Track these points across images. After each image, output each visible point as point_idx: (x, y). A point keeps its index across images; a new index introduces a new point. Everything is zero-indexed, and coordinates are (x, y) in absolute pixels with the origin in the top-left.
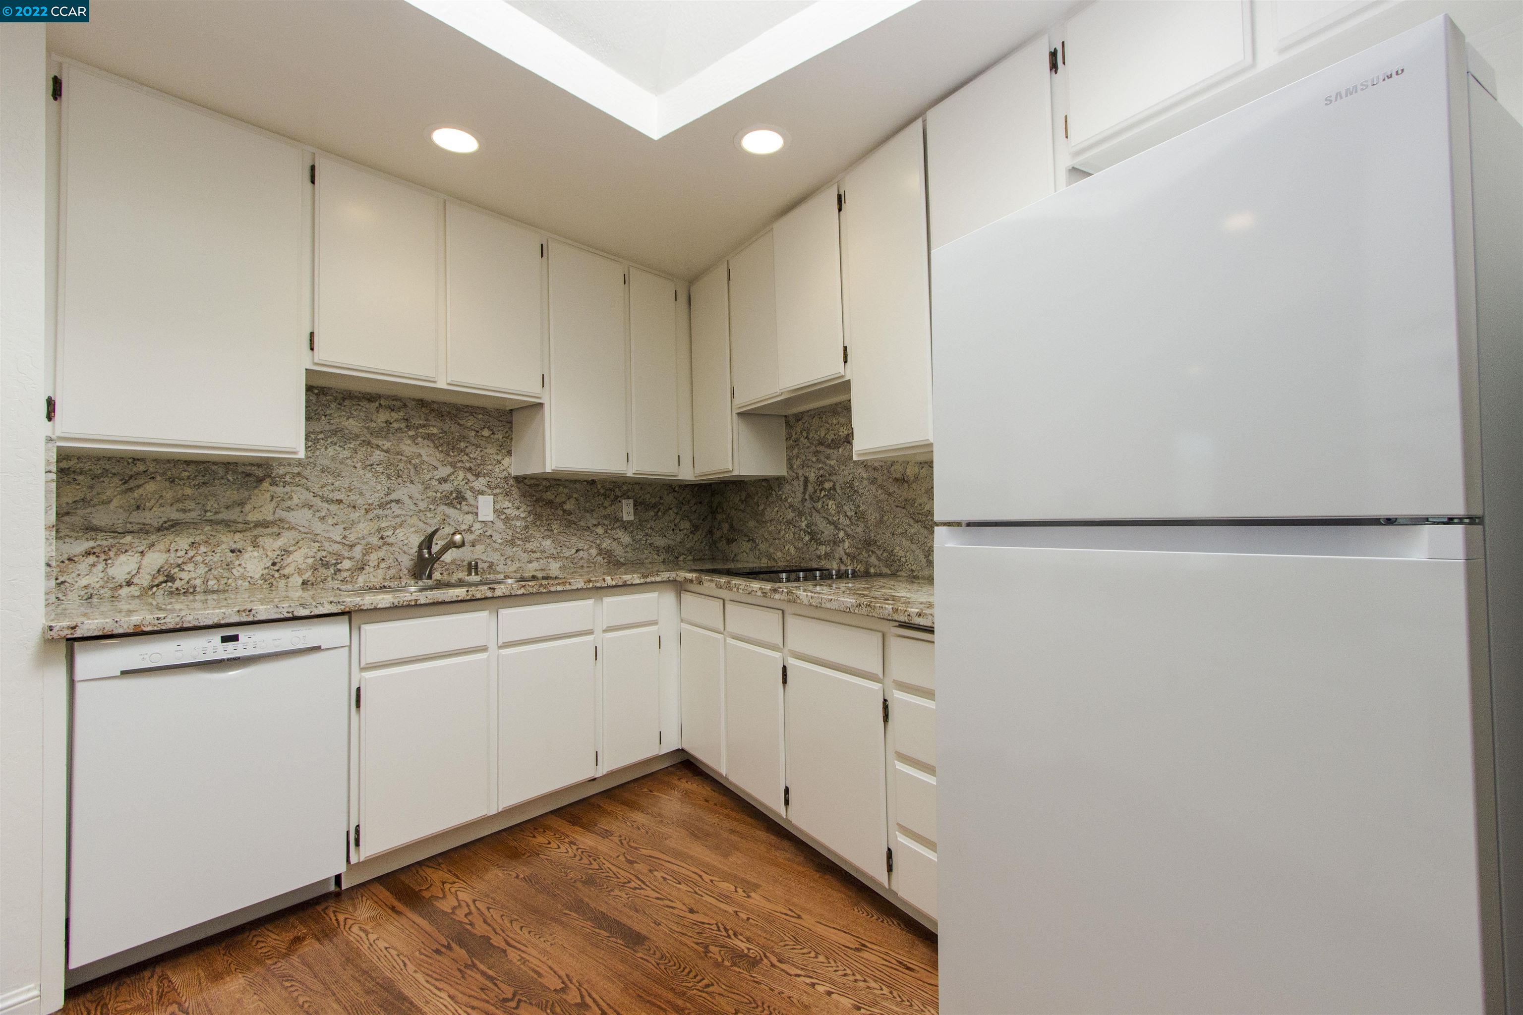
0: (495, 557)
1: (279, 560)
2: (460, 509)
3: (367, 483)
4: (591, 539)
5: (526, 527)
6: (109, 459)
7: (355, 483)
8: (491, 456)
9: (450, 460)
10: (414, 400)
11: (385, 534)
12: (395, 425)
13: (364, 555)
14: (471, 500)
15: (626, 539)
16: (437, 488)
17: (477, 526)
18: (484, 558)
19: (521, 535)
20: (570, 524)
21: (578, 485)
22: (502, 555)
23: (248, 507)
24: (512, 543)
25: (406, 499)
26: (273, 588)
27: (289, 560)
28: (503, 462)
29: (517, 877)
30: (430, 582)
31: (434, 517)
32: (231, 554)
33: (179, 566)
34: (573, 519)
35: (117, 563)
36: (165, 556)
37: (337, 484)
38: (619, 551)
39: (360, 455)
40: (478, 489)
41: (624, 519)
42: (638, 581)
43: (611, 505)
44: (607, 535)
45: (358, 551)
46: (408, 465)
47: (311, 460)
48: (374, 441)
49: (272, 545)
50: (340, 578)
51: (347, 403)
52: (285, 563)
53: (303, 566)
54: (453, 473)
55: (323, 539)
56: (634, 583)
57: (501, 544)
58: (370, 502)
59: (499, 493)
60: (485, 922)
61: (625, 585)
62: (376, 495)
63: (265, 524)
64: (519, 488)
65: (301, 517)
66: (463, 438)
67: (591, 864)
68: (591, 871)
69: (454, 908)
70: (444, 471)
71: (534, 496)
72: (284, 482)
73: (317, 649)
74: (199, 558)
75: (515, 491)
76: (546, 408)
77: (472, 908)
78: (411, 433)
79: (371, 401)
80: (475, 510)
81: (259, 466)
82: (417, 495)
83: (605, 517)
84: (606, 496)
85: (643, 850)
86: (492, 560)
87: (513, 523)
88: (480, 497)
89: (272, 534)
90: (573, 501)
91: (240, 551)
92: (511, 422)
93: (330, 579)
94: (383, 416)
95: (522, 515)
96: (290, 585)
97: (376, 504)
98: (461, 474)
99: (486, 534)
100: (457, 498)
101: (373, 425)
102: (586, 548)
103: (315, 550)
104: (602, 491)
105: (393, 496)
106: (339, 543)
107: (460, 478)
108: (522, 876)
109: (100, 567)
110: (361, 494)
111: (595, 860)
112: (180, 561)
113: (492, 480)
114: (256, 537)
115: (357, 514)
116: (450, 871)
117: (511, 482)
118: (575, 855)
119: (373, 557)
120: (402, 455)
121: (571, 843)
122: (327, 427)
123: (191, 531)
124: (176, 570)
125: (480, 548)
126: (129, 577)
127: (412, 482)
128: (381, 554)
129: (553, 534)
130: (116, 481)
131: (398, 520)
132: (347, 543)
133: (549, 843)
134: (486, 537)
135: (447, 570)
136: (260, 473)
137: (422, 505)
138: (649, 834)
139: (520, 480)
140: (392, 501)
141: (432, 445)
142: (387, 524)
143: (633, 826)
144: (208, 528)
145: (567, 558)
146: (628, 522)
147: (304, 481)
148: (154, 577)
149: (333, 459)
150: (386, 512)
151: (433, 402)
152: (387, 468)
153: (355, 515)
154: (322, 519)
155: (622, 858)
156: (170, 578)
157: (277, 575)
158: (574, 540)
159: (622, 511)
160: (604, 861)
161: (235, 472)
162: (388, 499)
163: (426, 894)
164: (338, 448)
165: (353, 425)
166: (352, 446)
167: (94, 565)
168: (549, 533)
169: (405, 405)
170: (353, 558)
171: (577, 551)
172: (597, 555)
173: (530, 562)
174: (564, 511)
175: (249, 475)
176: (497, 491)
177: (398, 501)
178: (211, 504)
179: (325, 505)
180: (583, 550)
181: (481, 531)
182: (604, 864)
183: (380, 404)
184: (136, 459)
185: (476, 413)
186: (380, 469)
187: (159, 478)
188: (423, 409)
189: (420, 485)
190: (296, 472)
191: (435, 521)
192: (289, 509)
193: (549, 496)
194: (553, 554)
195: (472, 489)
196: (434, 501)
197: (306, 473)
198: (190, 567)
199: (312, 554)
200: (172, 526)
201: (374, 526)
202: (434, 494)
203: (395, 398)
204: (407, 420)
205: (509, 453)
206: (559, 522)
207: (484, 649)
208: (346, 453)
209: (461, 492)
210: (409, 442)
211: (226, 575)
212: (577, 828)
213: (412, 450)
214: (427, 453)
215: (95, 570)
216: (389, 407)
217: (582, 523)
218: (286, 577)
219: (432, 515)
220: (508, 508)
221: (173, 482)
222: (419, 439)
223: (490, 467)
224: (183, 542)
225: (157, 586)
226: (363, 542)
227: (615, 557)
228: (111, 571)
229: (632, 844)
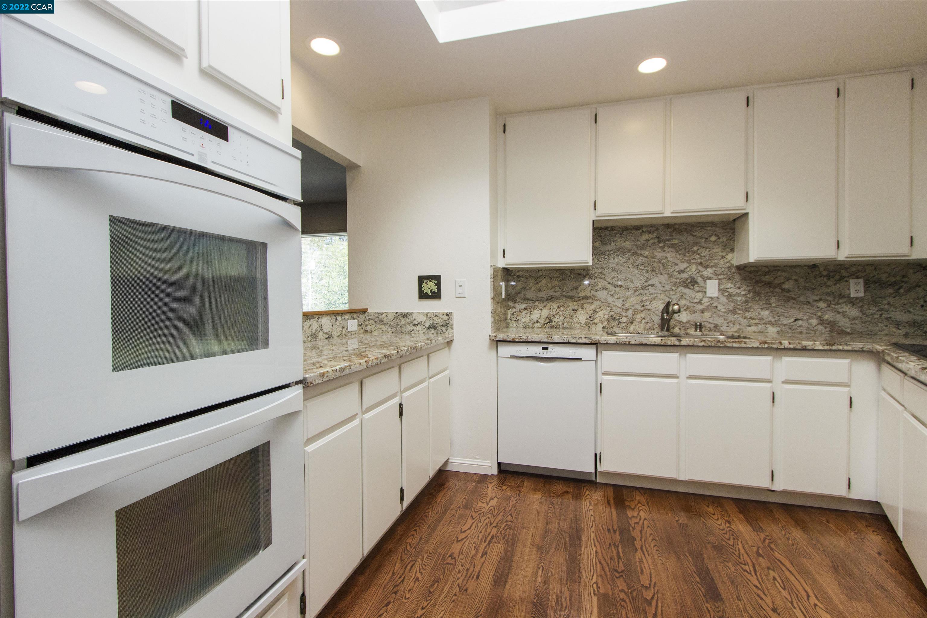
0: (719, 321)
1: (592, 315)
2: (693, 289)
3: (635, 275)
4: (812, 311)
5: (746, 301)
6: (531, 270)
7: (629, 276)
8: (717, 254)
9: (686, 258)
10: (663, 225)
11: (645, 304)
12: (651, 241)
13: (633, 315)
14: (701, 284)
15: (854, 312)
16: (678, 276)
17: (705, 300)
18: (711, 320)
19: (742, 306)
20: (788, 299)
21: (797, 270)
22: (725, 320)
23: (579, 290)
24: (734, 312)
25: (657, 283)
26: (590, 329)
27: (597, 316)
28: (727, 257)
29: (677, 521)
30: (666, 333)
31: (675, 294)
32: (573, 312)
33: (554, 316)
34: (793, 295)
35: (534, 313)
36: (549, 311)
37: (619, 277)
38: (844, 323)
39: (631, 260)
40: (707, 276)
41: (852, 296)
42: (821, 348)
43: (836, 284)
44: (830, 309)
45: (630, 313)
46: (659, 264)
47: (607, 265)
48: (639, 252)
49: (590, 308)
50: (621, 327)
51: (625, 233)
52: (595, 317)
53: (603, 319)
54: (688, 267)
55: (612, 306)
56: (816, 348)
57: (725, 312)
58: (637, 286)
59: (724, 278)
60: (641, 532)
61: (804, 349)
62: (640, 282)
63: (586, 298)
64: (740, 274)
65: (602, 294)
66: (696, 244)
67: (729, 540)
68: (724, 543)
69: (633, 517)
70: (684, 265)
71: (753, 279)
72: (594, 277)
73: (580, 359)
74: (561, 313)
75: (737, 277)
76: (750, 216)
77: (641, 522)
78: (661, 245)
79: (638, 230)
80: (704, 290)
81: (584, 270)
82: (664, 281)
83: (828, 294)
84: (829, 277)
85: (776, 553)
86: (716, 323)
87: (735, 298)
88: (708, 281)
89: (589, 303)
90: (791, 282)
91: (576, 310)
92: (734, 229)
93: (616, 327)
94: (646, 236)
95: (743, 293)
96: (597, 328)
97: (640, 287)
98: (694, 267)
99: (713, 305)
100: (691, 282)
101: (639, 243)
102: (805, 318)
103: (609, 311)
104: (825, 273)
105: (650, 283)
106: (621, 308)
107: (694, 269)
108: (680, 522)
109: (529, 314)
110: (632, 282)
111: (734, 539)
112: (554, 314)
113: (719, 269)
114: (583, 304)
115: (630, 293)
116: (647, 499)
117: (733, 270)
118: (724, 529)
119: (638, 317)
120: (655, 258)
121: (729, 522)
122: (614, 247)
123: (558, 301)
124: (553, 317)
125: (707, 314)
126: (537, 319)
127: (661, 274)
128: (643, 315)
129: (772, 307)
130: (533, 280)
131: (653, 296)
132: (624, 308)
133: (714, 514)
134: (712, 307)
135: (684, 327)
136: (584, 273)
137: (668, 287)
138: (794, 547)
139: (741, 268)
140: (649, 285)
141: (674, 251)
142: (646, 298)
143: (785, 535)
144: (564, 299)
145: (785, 325)
146: (857, 298)
147: (603, 276)
148: (545, 320)
149: (618, 264)
150: (646, 291)
151: (675, 224)
152: (645, 267)
153: (629, 293)
154: (612, 295)
155: (755, 549)
156: (551, 321)
157: (591, 323)
158: (793, 312)
159: (849, 289)
160: (739, 543)
161: (574, 273)
162: (646, 284)
163: (627, 503)
164: (620, 258)
165: (628, 244)
166: (627, 256)
167: (527, 314)
168: (768, 306)
169: (657, 229)
170: (628, 316)
171: (796, 320)
172: (818, 324)
173: (749, 326)
174: (783, 290)
175: (580, 274)
176: (722, 277)
177: (652, 285)
178: (565, 288)
179: (613, 288)
180: (802, 320)
181: (709, 303)
182: (738, 544)
183: (643, 231)
184: (539, 270)
185: (705, 227)
186: (642, 267)
187: (547, 278)
188: (669, 230)
189: (666, 275)
190: (600, 272)
191: (676, 296)
192: (597, 290)
193: (768, 278)
194: (771, 321)
195: (702, 276)
196: (675, 284)
197: (604, 272)
198: (557, 316)
199: (608, 313)
200: (551, 298)
201: (639, 299)
202: (676, 280)
203: (651, 226)
204: (658, 237)
205: (732, 250)
206: (777, 298)
207: (675, 377)
208: (624, 260)
209: (694, 278)
210: (660, 250)
211: (571, 321)
212: (741, 516)
213: (662, 255)
214: (670, 255)
215: (527, 315)
216: (648, 231)
217: (802, 299)
218: (596, 324)
219: (674, 293)
220: (731, 288)
221: (551, 279)
222: (666, 248)
223: (716, 261)
224: (555, 306)
225: (547, 324)
226: (633, 308)
227: (839, 327)
228: (532, 317)
229: (772, 546)
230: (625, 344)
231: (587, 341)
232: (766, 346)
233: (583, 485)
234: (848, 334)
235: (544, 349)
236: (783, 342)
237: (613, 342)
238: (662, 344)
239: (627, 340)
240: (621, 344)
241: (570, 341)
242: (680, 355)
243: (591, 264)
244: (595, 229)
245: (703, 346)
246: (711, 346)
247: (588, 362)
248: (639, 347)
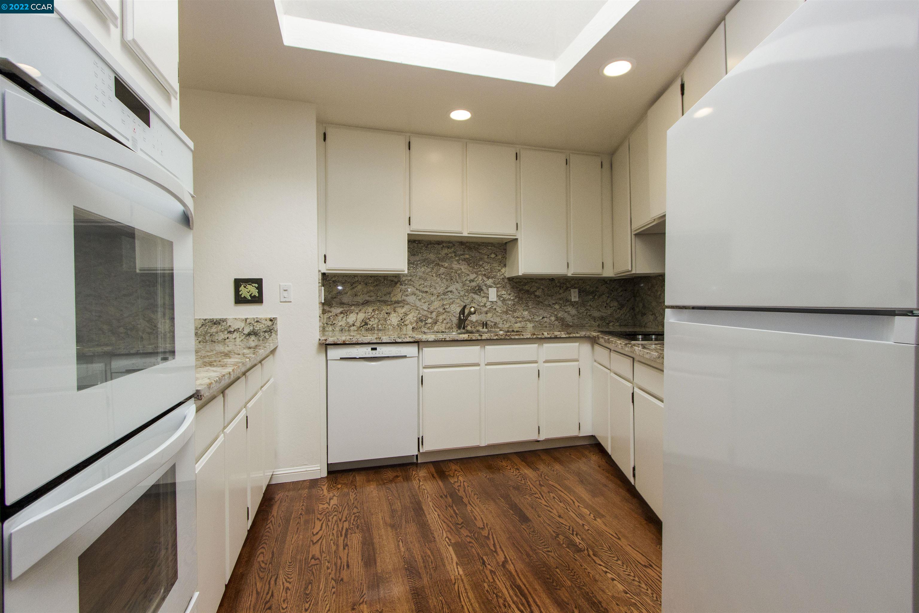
0: (497, 320)
1: (403, 318)
2: (480, 295)
3: (438, 283)
4: (552, 311)
5: (514, 305)
6: (347, 276)
7: (433, 283)
8: (495, 268)
9: (475, 270)
10: (458, 242)
11: (446, 307)
12: (450, 255)
13: (437, 317)
14: (486, 291)
15: (573, 312)
16: (469, 284)
17: (488, 304)
18: (492, 320)
19: (511, 308)
20: (539, 303)
21: (543, 282)
22: (501, 319)
23: (392, 295)
24: (506, 313)
25: (454, 290)
26: (401, 330)
27: (407, 318)
28: (502, 270)
29: (486, 477)
30: (463, 331)
31: (467, 299)
32: (386, 315)
33: (369, 319)
34: (541, 300)
35: (350, 317)
36: (364, 315)
37: (425, 284)
38: (569, 319)
39: (435, 270)
40: (489, 285)
41: (572, 300)
42: (564, 336)
43: (564, 292)
44: (561, 309)
45: (434, 315)
46: (456, 274)
47: (415, 274)
48: (441, 263)
49: (401, 311)
50: (427, 327)
51: (429, 246)
52: (406, 319)
53: (412, 321)
54: (476, 277)
55: (420, 309)
56: (562, 337)
57: (501, 313)
58: (439, 292)
59: (500, 287)
60: (464, 491)
61: (556, 338)
62: (442, 289)
63: (397, 302)
64: (510, 284)
65: (411, 299)
66: (481, 259)
67: (521, 481)
68: (519, 484)
69: (455, 482)
70: (472, 276)
71: (518, 288)
72: (405, 284)
73: (405, 357)
74: (375, 316)
75: (508, 285)
76: (519, 241)
77: (462, 484)
78: (457, 258)
79: (439, 245)
80: (487, 296)
81: (396, 277)
82: (459, 289)
83: (560, 299)
84: (560, 287)
85: (550, 482)
86: (495, 321)
87: (507, 302)
88: (490, 289)
89: (401, 306)
90: (540, 290)
91: (389, 314)
92: (506, 250)
93: (423, 327)
94: (446, 251)
95: (512, 298)
96: (408, 329)
97: (441, 293)
98: (480, 278)
99: (493, 308)
100: (478, 289)
101: (440, 256)
102: (548, 316)
103: (417, 314)
104: (558, 284)
105: (449, 289)
106: (427, 311)
107: (480, 279)
108: (488, 477)
109: (345, 318)
110: (435, 288)
111: (524, 479)
112: (369, 317)
113: (496, 280)
114: (395, 307)
115: (434, 298)
116: (460, 467)
117: (506, 281)
118: (516, 475)
119: (441, 318)
120: (453, 269)
121: (518, 470)
122: (421, 258)
123: (373, 305)
124: (368, 321)
125: (490, 315)
126: (353, 322)
127: (457, 282)
128: (444, 316)
129: (529, 308)
130: (349, 285)
131: (451, 301)
132: (430, 311)
133: (507, 466)
134: (492, 309)
135: (473, 325)
136: (396, 280)
137: (462, 293)
138: (558, 475)
139: (511, 279)
140: (448, 291)
141: (466, 264)
142: (447, 302)
143: (551, 469)
144: (378, 303)
145: (537, 322)
146: (575, 302)
147: (412, 283)
148: (361, 323)
149: (424, 273)
150: (446, 297)
151: (467, 242)
152: (446, 276)
153: (433, 298)
154: (420, 300)
155: (538, 482)
156: (366, 324)
157: (403, 324)
158: (541, 312)
159: (571, 296)
160: (528, 481)
161: (387, 280)
162: (447, 290)
163: (447, 473)
164: (426, 268)
165: (432, 256)
166: (431, 266)
167: (343, 318)
168: (527, 308)
169: (454, 245)
170: (432, 318)
171: (543, 318)
172: (555, 320)
173: (516, 323)
174: (536, 296)
175: (392, 281)
176: (499, 286)
177: (451, 292)
178: (379, 294)
179: (421, 293)
180: (546, 317)
181: (490, 306)
182: (528, 482)
183: (443, 246)
184: (355, 276)
185: (488, 246)
186: (443, 276)
187: (362, 283)
188: (462, 247)
189: (461, 283)
190: (409, 279)
191: (468, 301)
192: (407, 296)
193: (526, 287)
194: (529, 319)
195: (486, 285)
196: (467, 291)
197: (413, 279)
198: (372, 319)
199: (416, 316)
200: (367, 303)
201: (441, 303)
202: (468, 288)
203: (449, 242)
204: (455, 252)
205: (505, 266)
206: (532, 302)
207: (478, 365)
208: (429, 270)
209: (480, 287)
210: (456, 263)
211: (384, 323)
212: (523, 463)
213: (457, 267)
214: (464, 267)
215: (343, 319)
216: (447, 247)
217: (546, 303)
218: (406, 325)
219: (466, 298)
220: (504, 294)
221: (366, 285)
222: (460, 261)
223: (495, 274)
224: (370, 310)
225: (362, 326)
226: (436, 311)
227: (566, 322)
228: (348, 320)
229: (547, 477)
230: (442, 341)
231: (411, 340)
232: (535, 336)
233: (408, 467)
234: (571, 326)
235: (373, 349)
236: (544, 333)
237: (433, 340)
238: (469, 339)
239: (444, 337)
240: (439, 341)
241: (397, 341)
242: (481, 347)
243: (406, 272)
244: (409, 241)
245: (497, 339)
246: (501, 339)
247: (413, 358)
248: (454, 343)
